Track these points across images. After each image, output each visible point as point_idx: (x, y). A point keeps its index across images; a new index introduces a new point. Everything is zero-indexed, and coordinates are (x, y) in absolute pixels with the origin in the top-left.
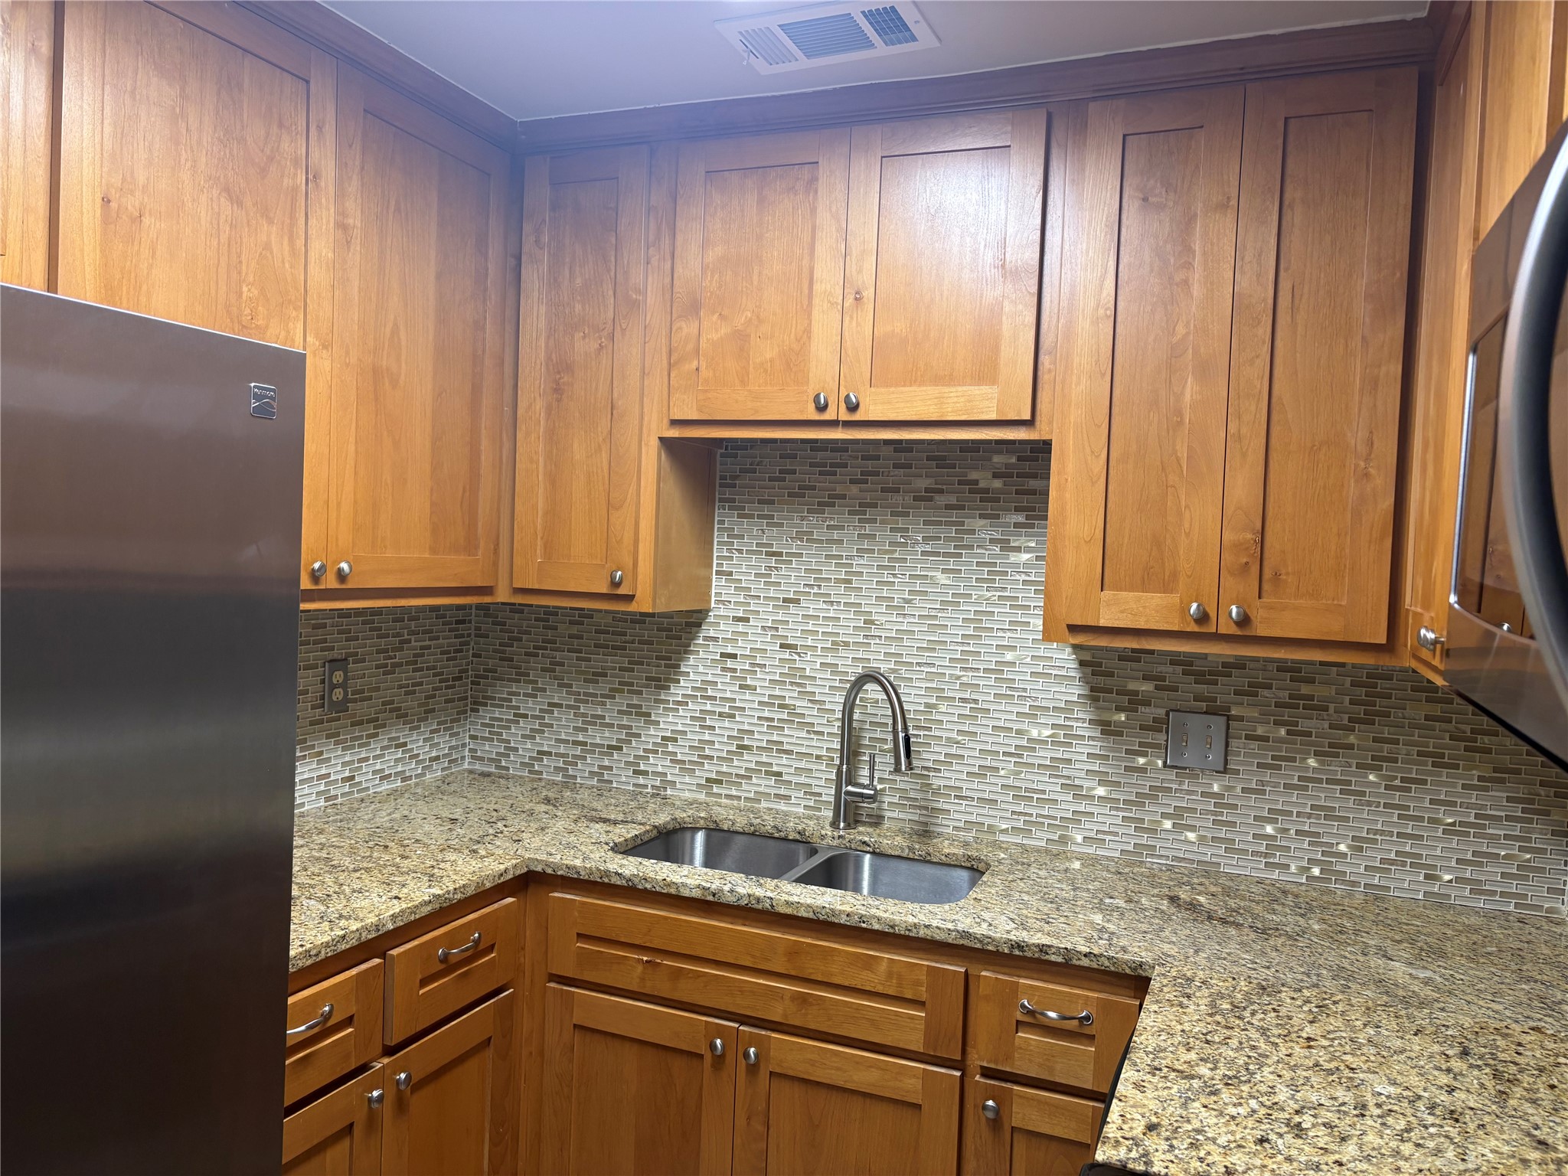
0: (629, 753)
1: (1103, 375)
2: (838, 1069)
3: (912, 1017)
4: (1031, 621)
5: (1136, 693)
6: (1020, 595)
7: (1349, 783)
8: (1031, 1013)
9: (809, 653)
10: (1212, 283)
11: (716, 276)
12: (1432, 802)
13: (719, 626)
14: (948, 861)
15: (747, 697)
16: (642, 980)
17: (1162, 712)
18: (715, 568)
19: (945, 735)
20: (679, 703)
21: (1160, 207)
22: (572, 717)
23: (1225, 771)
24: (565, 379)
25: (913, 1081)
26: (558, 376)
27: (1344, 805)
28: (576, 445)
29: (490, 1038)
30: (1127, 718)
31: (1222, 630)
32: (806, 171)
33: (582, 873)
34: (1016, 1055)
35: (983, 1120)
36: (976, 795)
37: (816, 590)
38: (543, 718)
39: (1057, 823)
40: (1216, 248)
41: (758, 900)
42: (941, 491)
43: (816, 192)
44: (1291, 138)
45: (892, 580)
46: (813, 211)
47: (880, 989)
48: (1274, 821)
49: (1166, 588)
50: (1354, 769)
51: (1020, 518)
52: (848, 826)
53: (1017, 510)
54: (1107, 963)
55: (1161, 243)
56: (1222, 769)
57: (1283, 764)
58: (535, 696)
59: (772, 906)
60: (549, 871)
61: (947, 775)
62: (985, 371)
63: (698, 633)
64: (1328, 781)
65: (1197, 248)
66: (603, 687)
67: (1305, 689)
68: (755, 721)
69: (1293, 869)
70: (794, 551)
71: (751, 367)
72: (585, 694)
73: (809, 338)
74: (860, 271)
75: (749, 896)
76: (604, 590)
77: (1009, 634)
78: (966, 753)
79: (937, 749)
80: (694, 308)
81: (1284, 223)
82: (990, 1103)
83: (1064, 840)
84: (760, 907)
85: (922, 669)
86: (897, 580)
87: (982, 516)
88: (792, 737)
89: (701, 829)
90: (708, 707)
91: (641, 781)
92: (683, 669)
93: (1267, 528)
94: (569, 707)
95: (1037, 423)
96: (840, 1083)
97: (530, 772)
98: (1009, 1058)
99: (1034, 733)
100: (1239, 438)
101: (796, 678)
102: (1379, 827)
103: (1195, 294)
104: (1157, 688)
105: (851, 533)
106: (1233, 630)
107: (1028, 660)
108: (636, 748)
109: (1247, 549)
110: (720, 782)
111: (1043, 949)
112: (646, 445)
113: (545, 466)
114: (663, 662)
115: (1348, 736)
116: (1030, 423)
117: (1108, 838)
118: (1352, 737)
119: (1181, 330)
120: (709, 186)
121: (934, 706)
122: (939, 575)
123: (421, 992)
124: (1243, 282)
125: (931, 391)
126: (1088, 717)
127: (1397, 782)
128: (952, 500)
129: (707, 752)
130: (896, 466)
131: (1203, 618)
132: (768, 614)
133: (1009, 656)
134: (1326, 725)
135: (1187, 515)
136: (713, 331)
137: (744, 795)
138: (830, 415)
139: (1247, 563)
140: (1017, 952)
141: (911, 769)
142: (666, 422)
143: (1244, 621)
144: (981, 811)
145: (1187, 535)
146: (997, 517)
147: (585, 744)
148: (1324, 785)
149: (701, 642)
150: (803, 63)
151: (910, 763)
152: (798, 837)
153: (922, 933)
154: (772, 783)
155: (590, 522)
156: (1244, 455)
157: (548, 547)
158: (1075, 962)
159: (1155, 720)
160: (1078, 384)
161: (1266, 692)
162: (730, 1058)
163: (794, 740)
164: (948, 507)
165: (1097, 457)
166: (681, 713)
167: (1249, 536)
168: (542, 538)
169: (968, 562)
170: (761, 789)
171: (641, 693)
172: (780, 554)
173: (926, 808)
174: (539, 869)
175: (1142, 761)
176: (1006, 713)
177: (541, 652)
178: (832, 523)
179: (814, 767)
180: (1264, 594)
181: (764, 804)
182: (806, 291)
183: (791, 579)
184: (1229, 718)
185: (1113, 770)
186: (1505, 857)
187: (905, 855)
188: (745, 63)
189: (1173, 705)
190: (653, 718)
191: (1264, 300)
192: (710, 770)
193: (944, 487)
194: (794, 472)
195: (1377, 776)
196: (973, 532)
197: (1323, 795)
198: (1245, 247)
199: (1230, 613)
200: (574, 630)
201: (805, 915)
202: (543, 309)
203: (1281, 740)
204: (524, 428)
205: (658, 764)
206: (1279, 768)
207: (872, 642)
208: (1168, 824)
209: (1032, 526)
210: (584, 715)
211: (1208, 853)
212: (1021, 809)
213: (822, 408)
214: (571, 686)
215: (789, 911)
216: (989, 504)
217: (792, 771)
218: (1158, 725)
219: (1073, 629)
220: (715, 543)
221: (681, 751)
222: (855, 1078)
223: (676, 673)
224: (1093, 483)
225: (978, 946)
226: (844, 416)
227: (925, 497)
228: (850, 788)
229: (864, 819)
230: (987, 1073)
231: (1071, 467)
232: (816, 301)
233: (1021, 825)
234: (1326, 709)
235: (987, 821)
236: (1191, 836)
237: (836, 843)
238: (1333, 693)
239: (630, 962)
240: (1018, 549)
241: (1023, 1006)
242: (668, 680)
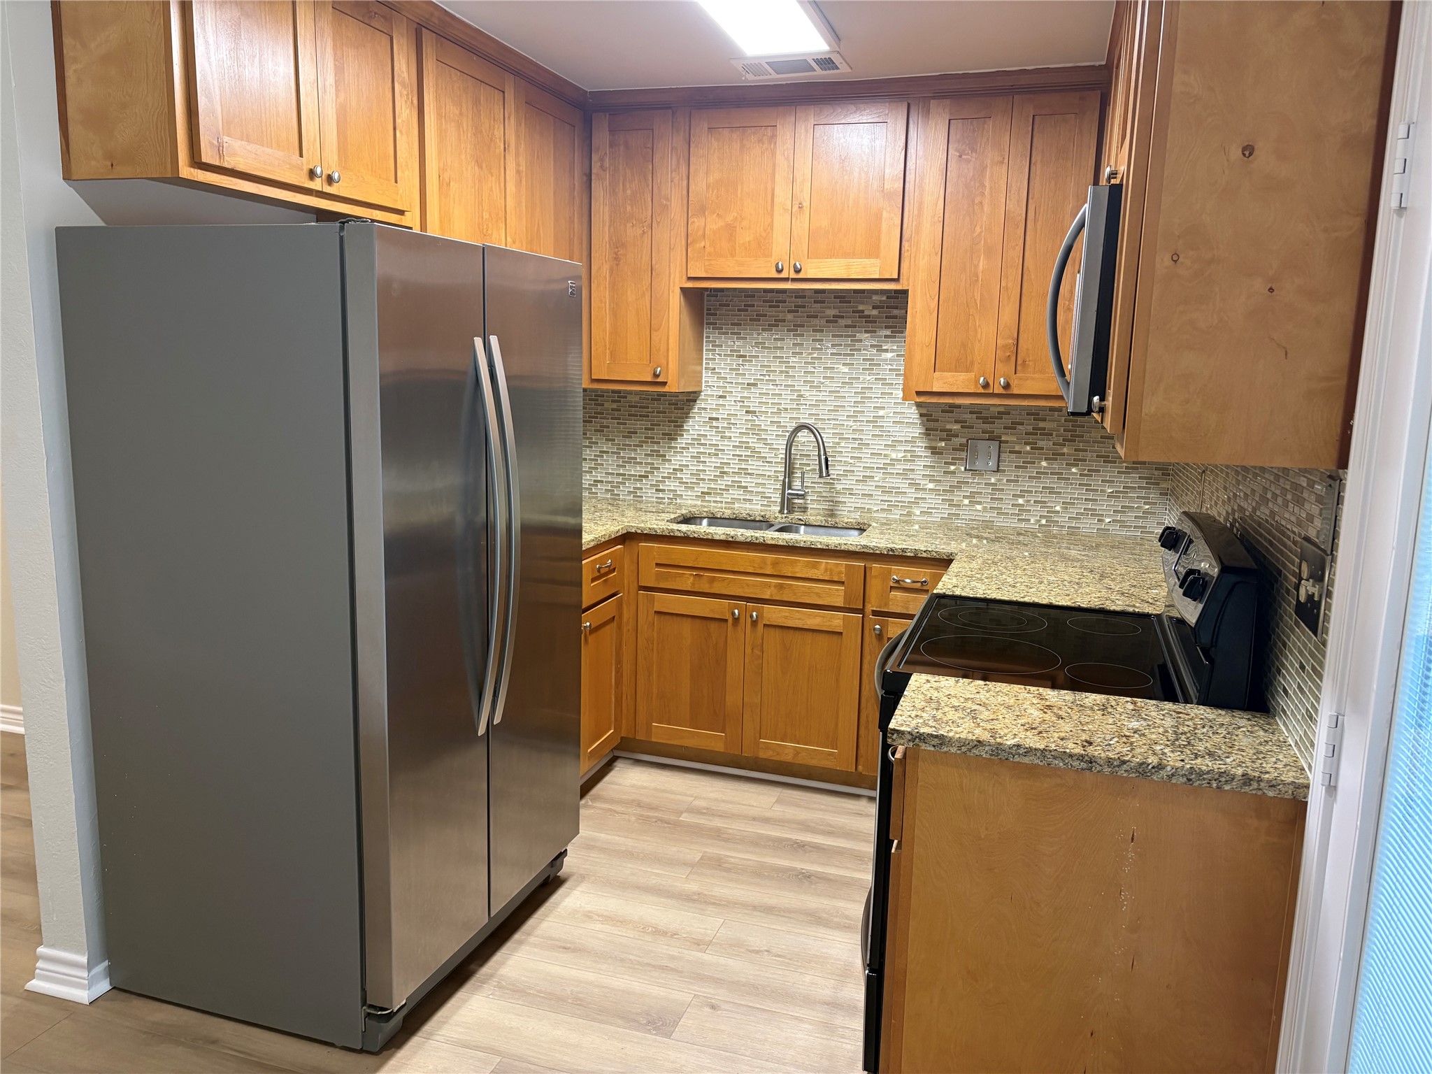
0: (652, 480)
1: (936, 254)
2: (799, 619)
3: (837, 590)
4: (894, 392)
5: (951, 430)
6: (887, 377)
7: (1062, 474)
8: (898, 582)
9: (764, 416)
10: (995, 205)
11: (715, 191)
12: (1102, 481)
13: (707, 403)
14: (848, 526)
15: (726, 443)
16: (693, 584)
17: (964, 441)
18: (704, 366)
19: (843, 459)
20: (683, 448)
21: (968, 161)
22: (615, 459)
23: (998, 471)
24: (621, 252)
25: (838, 621)
26: (617, 250)
27: (1058, 485)
28: (629, 292)
29: (614, 617)
30: (946, 445)
31: (996, 391)
32: (769, 130)
33: (658, 531)
34: (890, 603)
35: (874, 635)
36: (861, 492)
37: (767, 377)
38: (597, 460)
39: (906, 505)
40: (997, 185)
41: (757, 538)
42: (842, 317)
43: (775, 143)
44: (1036, 127)
45: (814, 370)
46: (773, 154)
47: (821, 577)
48: (1022, 497)
49: (968, 370)
50: (1064, 466)
51: (888, 332)
52: (789, 512)
53: (886, 327)
54: (935, 555)
55: (968, 181)
56: (996, 470)
57: (1029, 465)
58: (591, 447)
59: (764, 541)
60: (639, 531)
61: (844, 482)
62: (873, 251)
63: (694, 405)
64: (1052, 473)
65: (987, 184)
66: (635, 440)
67: (1041, 424)
68: (731, 457)
69: (1032, 521)
70: (754, 354)
71: (737, 246)
72: (623, 445)
73: (772, 229)
74: (802, 191)
75: (752, 536)
76: (649, 379)
77: (881, 400)
78: (855, 469)
79: (838, 468)
80: (702, 210)
81: (1031, 173)
82: (878, 627)
83: (909, 514)
84: (758, 542)
85: (831, 422)
86: (816, 371)
87: (866, 332)
88: (753, 465)
89: (705, 518)
90: (702, 450)
91: (661, 495)
92: (685, 428)
93: (1020, 338)
94: (612, 453)
95: (901, 280)
96: (801, 626)
97: (589, 493)
98: (886, 605)
99: (894, 456)
100: (1007, 288)
101: (756, 430)
102: (1076, 496)
103: (985, 209)
104: (962, 427)
105: (789, 341)
106: (1002, 391)
107: (891, 415)
108: (658, 476)
109: (1009, 348)
110: (709, 493)
111: (903, 550)
112: (673, 292)
113: (610, 305)
114: (673, 424)
115: (1062, 449)
116: (897, 280)
117: (933, 511)
118: (1065, 449)
119: (978, 230)
120: (710, 137)
121: (839, 443)
122: (841, 366)
123: (592, 585)
124: (1011, 206)
125: (843, 261)
126: (924, 445)
127: (1086, 472)
128: (849, 322)
129: (702, 477)
130: (815, 302)
131: (986, 385)
132: (737, 393)
133: (881, 413)
134: (1051, 443)
135: (979, 330)
136: (713, 224)
137: (724, 500)
138: (783, 275)
139: (1009, 356)
140: (891, 553)
141: (829, 476)
142: (685, 278)
143: (1007, 386)
144: (863, 501)
145: (979, 341)
146: (875, 332)
147: (625, 475)
148: (1049, 476)
149: (696, 411)
150: (774, 76)
151: (828, 472)
152: (762, 519)
153: (843, 548)
154: (742, 493)
155: (639, 339)
156: (1009, 298)
157: (613, 355)
158: (919, 555)
159: (961, 445)
160: (923, 259)
161: (1020, 427)
162: (742, 620)
163: (754, 467)
164: (846, 326)
165: (933, 299)
166: (685, 454)
167: (1011, 341)
168: (609, 349)
169: (858, 358)
170: (735, 496)
171: (659, 443)
172: (745, 356)
173: (833, 501)
174: (633, 531)
175: (952, 468)
176: (878, 445)
177: (593, 420)
178: (777, 337)
179: (767, 482)
180: (1018, 372)
181: (737, 505)
182: (769, 202)
183: (752, 371)
184: (1000, 442)
185: (937, 474)
186: (1137, 508)
187: (823, 525)
188: (744, 78)
189: (970, 436)
190: (667, 458)
191: (1021, 214)
192: (704, 487)
193: (844, 314)
194: (753, 306)
195: (1077, 469)
196: (860, 341)
197: (1048, 481)
198: (1011, 186)
199: (1000, 383)
200: (615, 406)
201: (782, 544)
202: (607, 209)
203: (1028, 453)
204: (596, 281)
205: (671, 485)
206: (1026, 467)
207: (801, 408)
208: (966, 502)
209: (895, 337)
210: (623, 457)
211: (988, 516)
212: (886, 498)
213: (779, 271)
214: (614, 440)
215: (773, 542)
216: (870, 324)
217: (754, 485)
218: (963, 447)
219: (919, 393)
220: (704, 350)
221: (686, 477)
222: (808, 623)
223: (681, 430)
224: (931, 314)
225: (872, 551)
226: (793, 275)
227: (833, 321)
228: (790, 491)
229: (796, 510)
230: (875, 613)
231: (919, 305)
232: (776, 208)
233: (886, 507)
234: (1051, 435)
235: (867, 507)
236: (979, 507)
237: (783, 520)
238: (1055, 426)
239: (686, 576)
240: (886, 351)
241: (894, 579)
242: (675, 435)
